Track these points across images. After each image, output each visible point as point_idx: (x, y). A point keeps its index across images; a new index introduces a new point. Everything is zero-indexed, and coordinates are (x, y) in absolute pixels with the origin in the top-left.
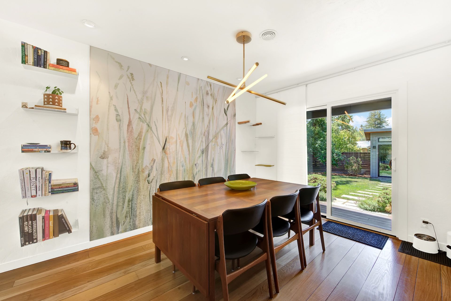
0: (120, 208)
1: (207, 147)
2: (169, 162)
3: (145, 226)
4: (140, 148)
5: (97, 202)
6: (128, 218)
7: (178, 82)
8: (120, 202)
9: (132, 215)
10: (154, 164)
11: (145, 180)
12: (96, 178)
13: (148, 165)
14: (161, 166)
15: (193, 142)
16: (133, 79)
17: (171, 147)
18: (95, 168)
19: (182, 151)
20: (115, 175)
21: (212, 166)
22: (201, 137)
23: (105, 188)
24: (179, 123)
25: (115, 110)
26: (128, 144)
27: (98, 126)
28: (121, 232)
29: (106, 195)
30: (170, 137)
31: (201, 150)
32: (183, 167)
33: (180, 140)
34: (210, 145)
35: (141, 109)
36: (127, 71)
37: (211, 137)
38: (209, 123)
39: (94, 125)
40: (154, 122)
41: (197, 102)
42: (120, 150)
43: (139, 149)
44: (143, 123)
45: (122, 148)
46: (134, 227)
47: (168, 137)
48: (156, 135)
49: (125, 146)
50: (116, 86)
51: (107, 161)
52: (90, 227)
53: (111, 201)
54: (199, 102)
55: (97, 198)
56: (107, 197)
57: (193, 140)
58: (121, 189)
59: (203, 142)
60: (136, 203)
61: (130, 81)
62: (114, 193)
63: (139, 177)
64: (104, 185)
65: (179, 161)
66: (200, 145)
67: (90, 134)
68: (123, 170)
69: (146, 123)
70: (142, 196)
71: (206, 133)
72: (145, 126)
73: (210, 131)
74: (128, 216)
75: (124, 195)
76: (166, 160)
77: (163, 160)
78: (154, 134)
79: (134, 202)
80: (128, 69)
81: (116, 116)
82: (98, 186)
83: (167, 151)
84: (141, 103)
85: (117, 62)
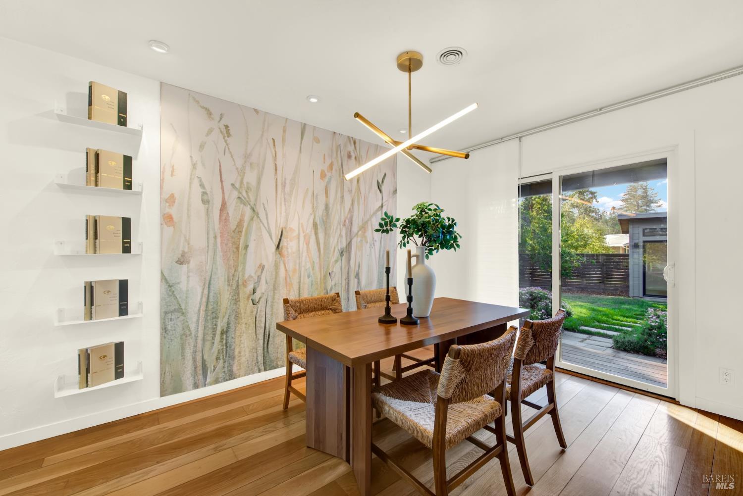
0: (208, 344)
1: (349, 245)
2: (287, 269)
3: (249, 374)
4: (240, 245)
5: (173, 334)
6: (221, 361)
7: (302, 138)
8: (207, 334)
9: (227, 356)
10: (262, 272)
11: (248, 299)
12: (171, 296)
13: (253, 275)
14: (274, 277)
15: (325, 239)
16: (229, 135)
17: (290, 245)
18: (168, 279)
19: (307, 252)
20: (199, 290)
21: (357, 276)
22: (339, 227)
23: (184, 311)
24: (303, 207)
25: (200, 185)
26: (222, 240)
27: (173, 211)
28: (211, 384)
29: (186, 324)
30: (288, 229)
31: (340, 248)
32: (310, 278)
33: (304, 234)
34: (354, 241)
35: (242, 182)
36: (219, 121)
37: (355, 229)
38: (353, 204)
39: (167, 210)
40: (263, 204)
41: (332, 170)
42: (208, 250)
43: (238, 248)
44: (245, 207)
45: (211, 247)
46: (231, 376)
47: (286, 228)
48: (266, 225)
49: (215, 244)
50: (202, 147)
51: (188, 267)
52: (161, 374)
53: (193, 333)
54: (336, 170)
55: (172, 327)
56: (188, 326)
57: (326, 234)
58: (209, 314)
59: (342, 237)
60: (233, 336)
61: (224, 138)
62: (198, 320)
63: (238, 294)
64: (183, 307)
65: (303, 268)
66: (337, 241)
67: (162, 224)
68: (212, 282)
69: (249, 206)
70: (244, 325)
71: (347, 221)
72: (248, 212)
73: (354, 219)
74: (221, 358)
75: (214, 323)
76: (282, 266)
77: (277, 266)
78: (263, 224)
79: (231, 334)
80: (221, 119)
81: (202, 195)
82: (173, 308)
83: (283, 251)
84: (241, 173)
85: (203, 107)
